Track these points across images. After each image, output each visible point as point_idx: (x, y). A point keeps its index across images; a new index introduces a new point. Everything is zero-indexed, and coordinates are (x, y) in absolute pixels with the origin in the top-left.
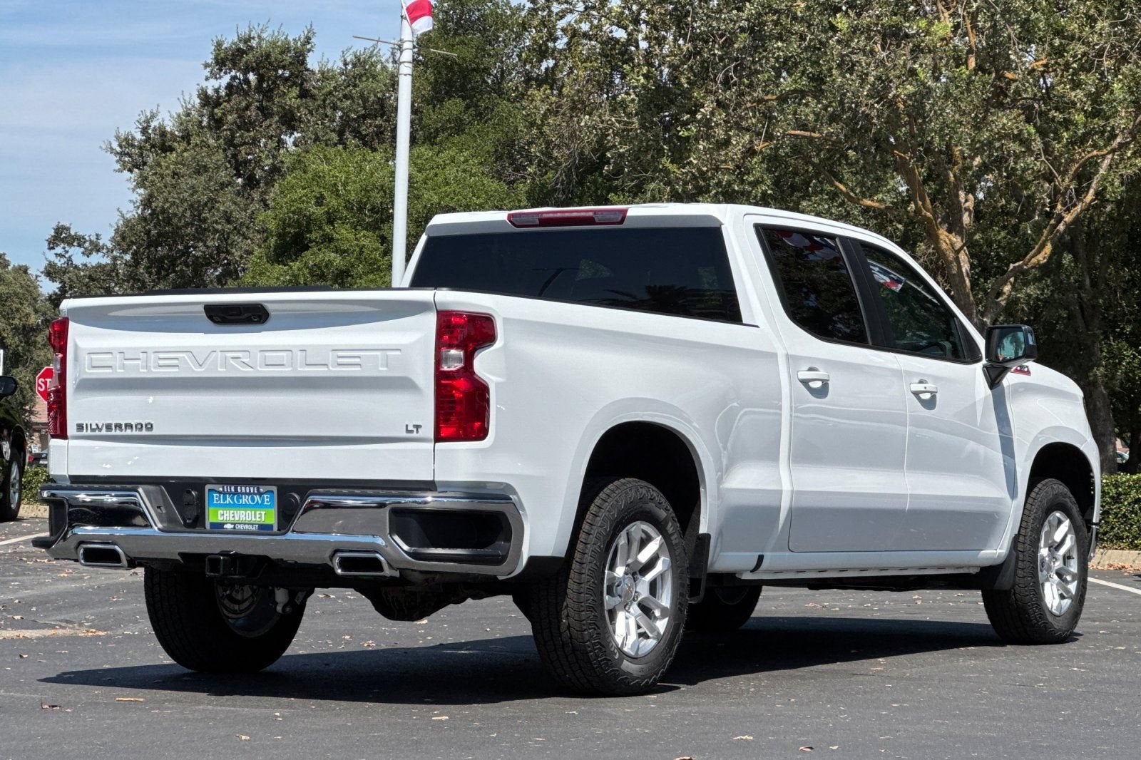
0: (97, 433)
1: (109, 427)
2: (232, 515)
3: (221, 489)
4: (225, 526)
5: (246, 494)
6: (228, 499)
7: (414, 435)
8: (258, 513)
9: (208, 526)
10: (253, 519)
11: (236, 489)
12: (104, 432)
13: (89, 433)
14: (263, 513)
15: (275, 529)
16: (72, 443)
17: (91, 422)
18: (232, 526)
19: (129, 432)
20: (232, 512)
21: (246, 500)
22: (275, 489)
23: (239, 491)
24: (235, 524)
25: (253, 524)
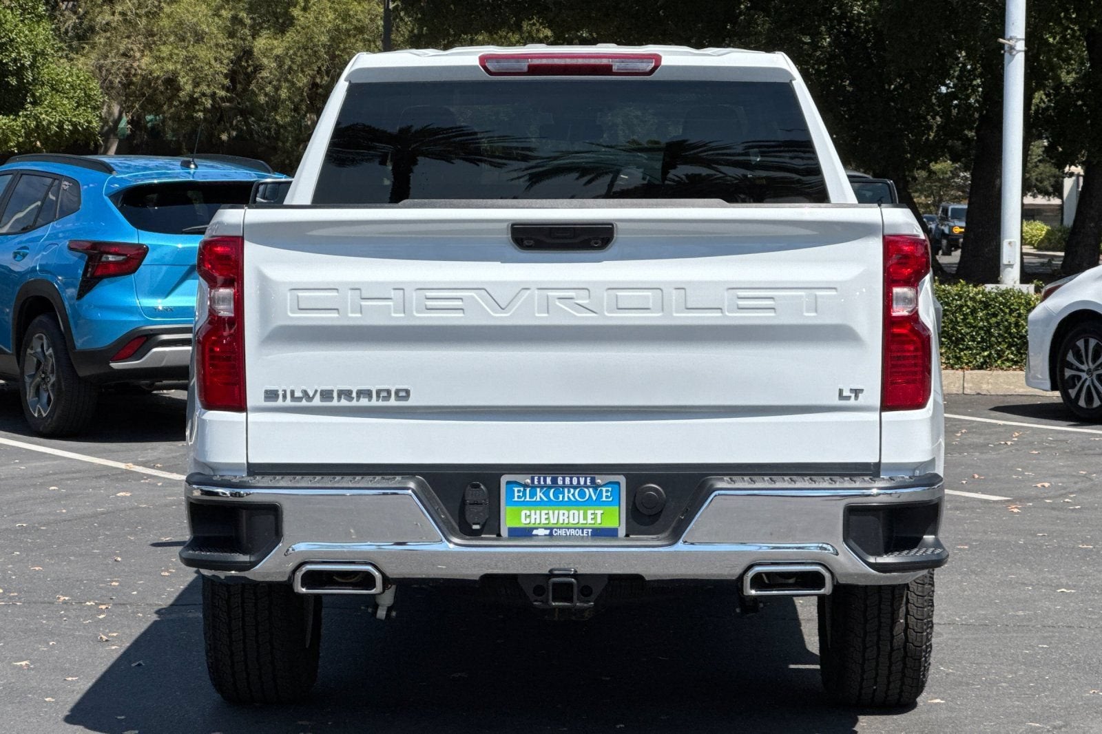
0: (304, 403)
1: (326, 395)
2: (544, 517)
3: (529, 481)
4: (535, 532)
5: (571, 486)
6: (539, 493)
7: (852, 402)
8: (590, 512)
9: (504, 533)
10: (582, 521)
11: (554, 481)
12: (317, 402)
13: (289, 402)
14: (599, 512)
15: (622, 532)
16: (253, 417)
17: (292, 387)
18: (547, 532)
19: (364, 402)
20: (544, 512)
21: (568, 495)
22: (622, 480)
23: (560, 482)
24: (551, 529)
25: (583, 529)
